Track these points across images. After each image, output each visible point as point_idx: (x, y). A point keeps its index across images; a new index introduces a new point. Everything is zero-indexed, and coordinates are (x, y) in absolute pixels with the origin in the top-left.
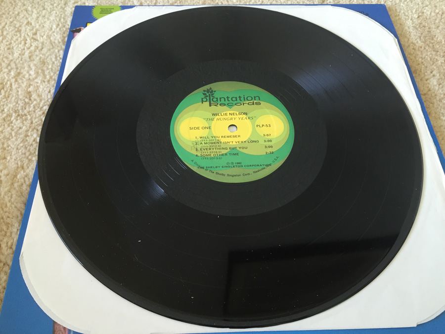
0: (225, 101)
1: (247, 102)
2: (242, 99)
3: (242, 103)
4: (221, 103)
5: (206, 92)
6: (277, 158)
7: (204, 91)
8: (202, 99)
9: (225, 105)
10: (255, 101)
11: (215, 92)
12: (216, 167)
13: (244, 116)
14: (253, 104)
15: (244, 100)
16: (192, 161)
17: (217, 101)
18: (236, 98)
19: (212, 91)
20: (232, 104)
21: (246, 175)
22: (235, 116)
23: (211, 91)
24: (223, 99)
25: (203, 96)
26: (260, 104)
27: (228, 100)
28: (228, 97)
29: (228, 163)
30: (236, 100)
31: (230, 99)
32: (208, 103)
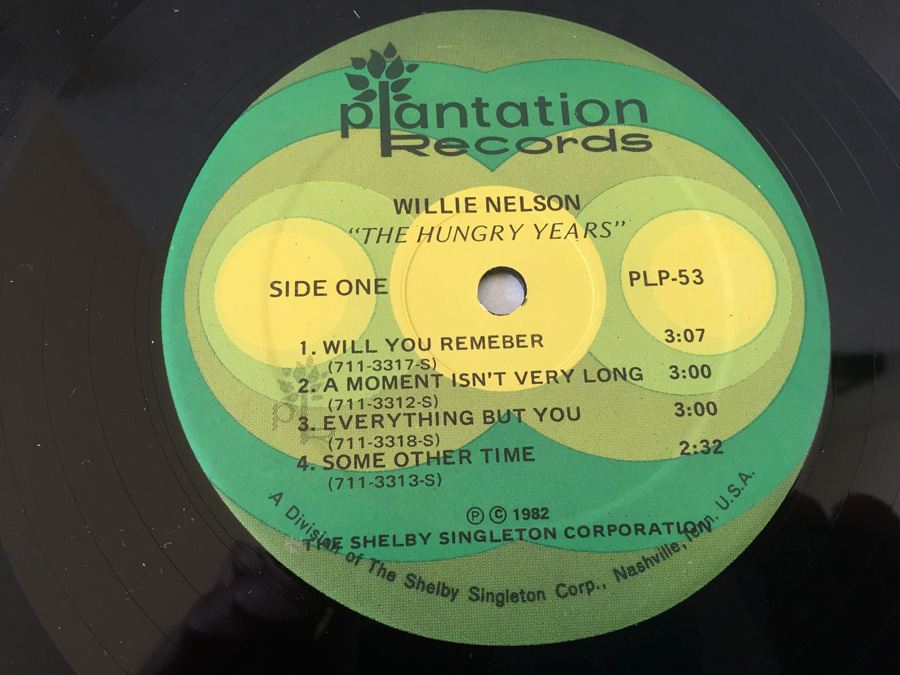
0: (464, 123)
1: (582, 133)
2: (554, 113)
3: (553, 140)
4: (442, 134)
5: (365, 72)
6: (744, 478)
7: (358, 63)
8: (345, 109)
9: (462, 147)
10: (621, 131)
11: (412, 68)
12: (410, 540)
13: (566, 217)
14: (613, 147)
15: (566, 121)
16: (277, 498)
17: (423, 122)
18: (523, 107)
19: (397, 68)
20: (498, 145)
21: (573, 591)
22: (516, 218)
23: (389, 66)
24: (451, 115)
25: (350, 95)
26: (649, 146)
27: (482, 123)
28: (479, 105)
29: (474, 513)
30: (524, 121)
31: (489, 115)
32: (373, 135)
